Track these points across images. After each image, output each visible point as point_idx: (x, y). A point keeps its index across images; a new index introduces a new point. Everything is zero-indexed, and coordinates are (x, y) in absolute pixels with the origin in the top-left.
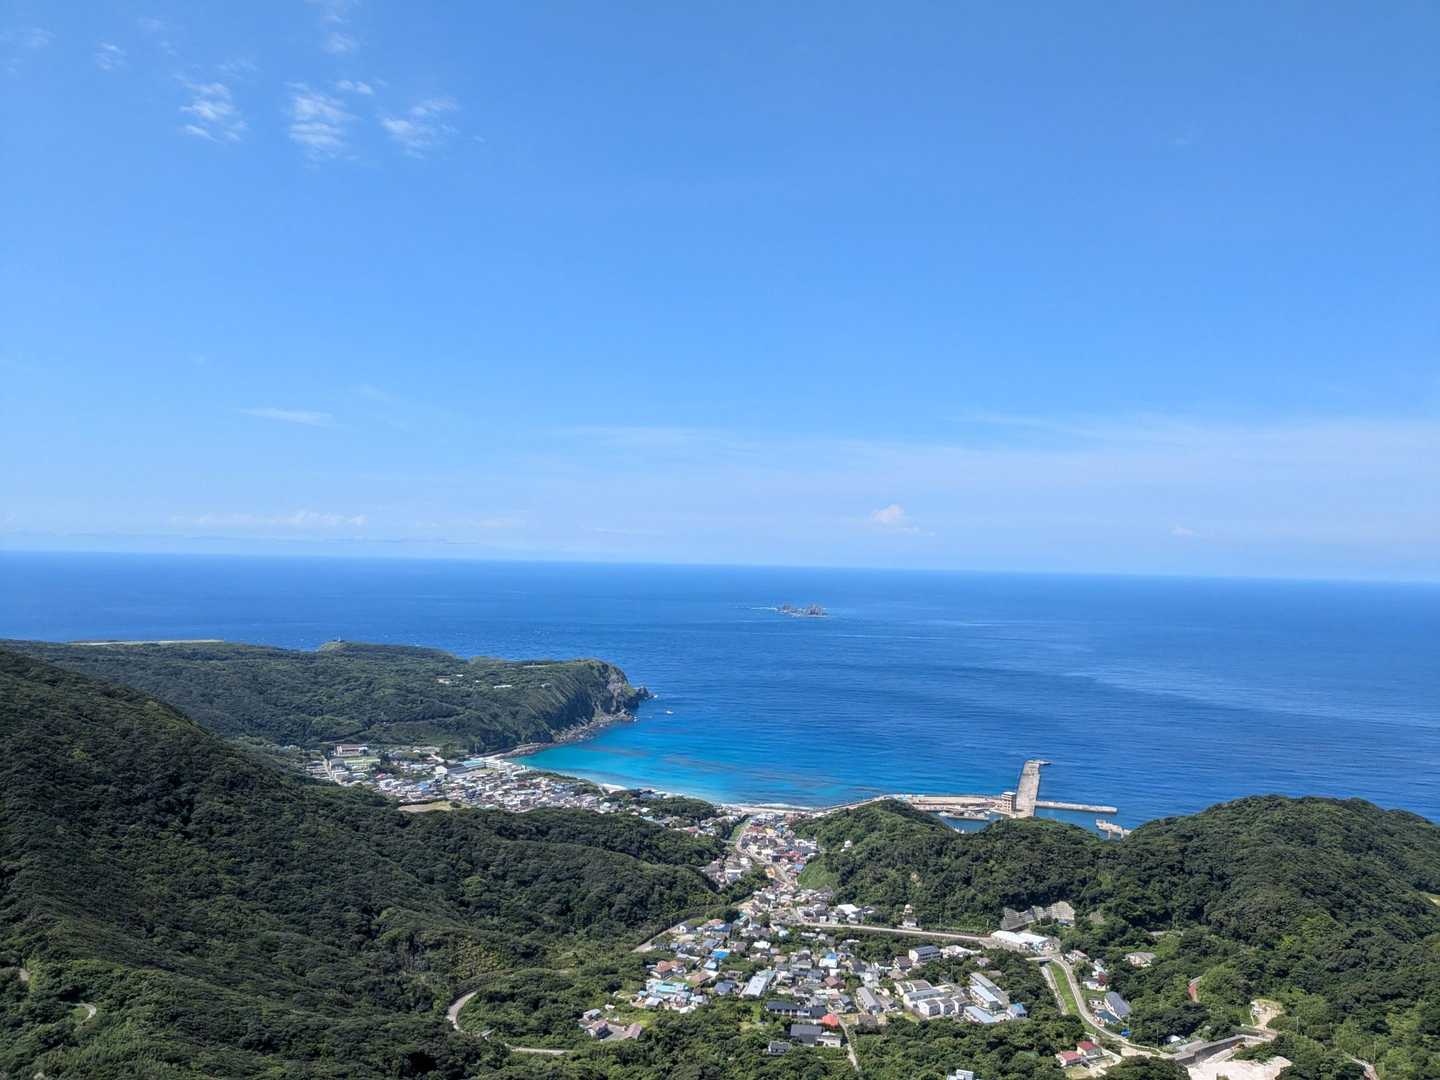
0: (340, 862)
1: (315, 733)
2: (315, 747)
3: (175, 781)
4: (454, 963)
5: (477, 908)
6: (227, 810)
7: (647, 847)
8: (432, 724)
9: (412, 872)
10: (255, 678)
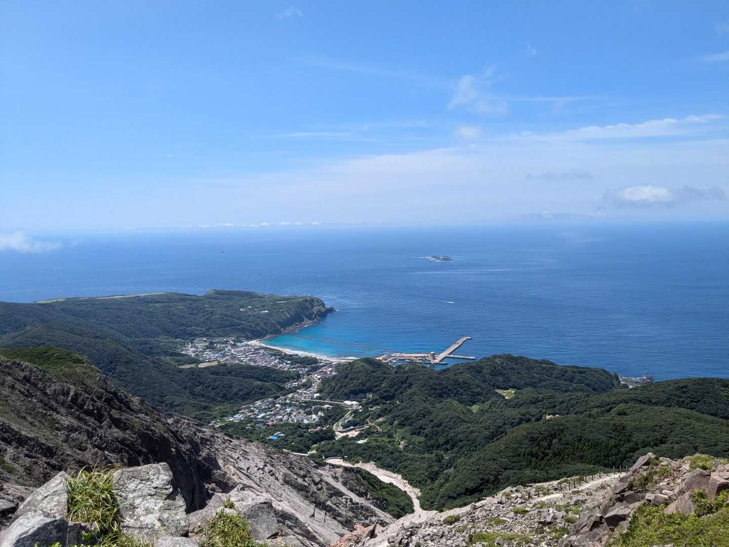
0: (156, 383)
1: (189, 334)
2: (188, 339)
3: (111, 363)
4: (183, 410)
5: (198, 396)
6: (125, 370)
7: (267, 376)
8: (232, 329)
9: (180, 386)
10: (169, 313)
